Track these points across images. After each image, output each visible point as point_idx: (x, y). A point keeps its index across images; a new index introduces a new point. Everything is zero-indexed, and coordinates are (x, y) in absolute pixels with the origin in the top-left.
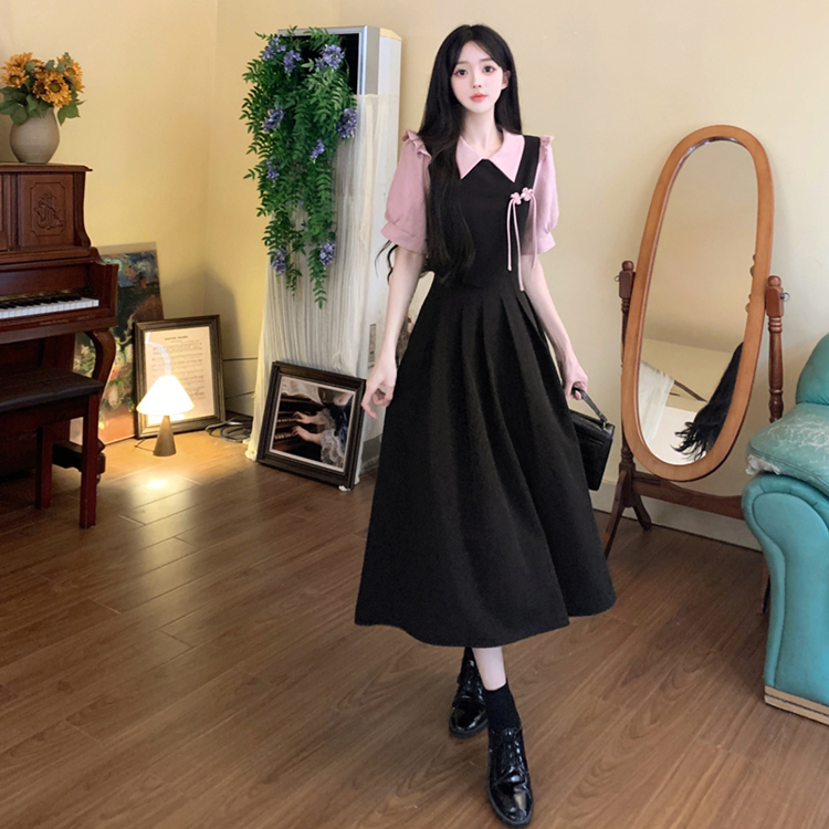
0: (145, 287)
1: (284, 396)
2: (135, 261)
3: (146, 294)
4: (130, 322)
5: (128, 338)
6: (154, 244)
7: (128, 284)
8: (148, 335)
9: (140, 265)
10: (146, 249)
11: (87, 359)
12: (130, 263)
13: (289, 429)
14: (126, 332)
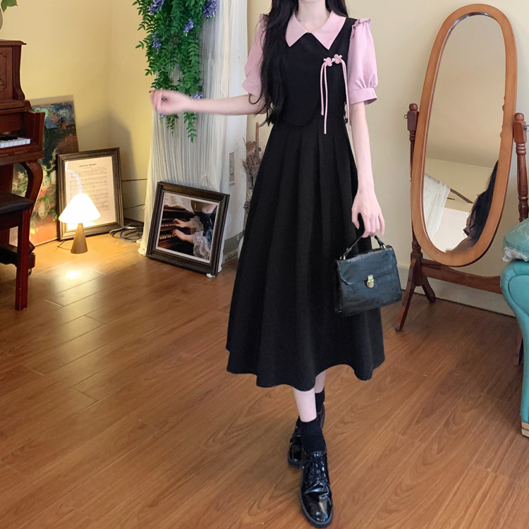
0: (65, 128)
1: (166, 207)
2: (58, 110)
3: (65, 134)
4: (54, 154)
5: (53, 166)
6: (72, 96)
7: (53, 126)
8: (67, 163)
9: (62, 112)
10: (66, 100)
11: (22, 182)
12: (55, 111)
13: (170, 232)
14: (51, 162)
